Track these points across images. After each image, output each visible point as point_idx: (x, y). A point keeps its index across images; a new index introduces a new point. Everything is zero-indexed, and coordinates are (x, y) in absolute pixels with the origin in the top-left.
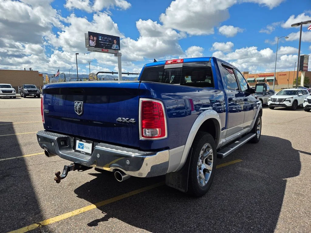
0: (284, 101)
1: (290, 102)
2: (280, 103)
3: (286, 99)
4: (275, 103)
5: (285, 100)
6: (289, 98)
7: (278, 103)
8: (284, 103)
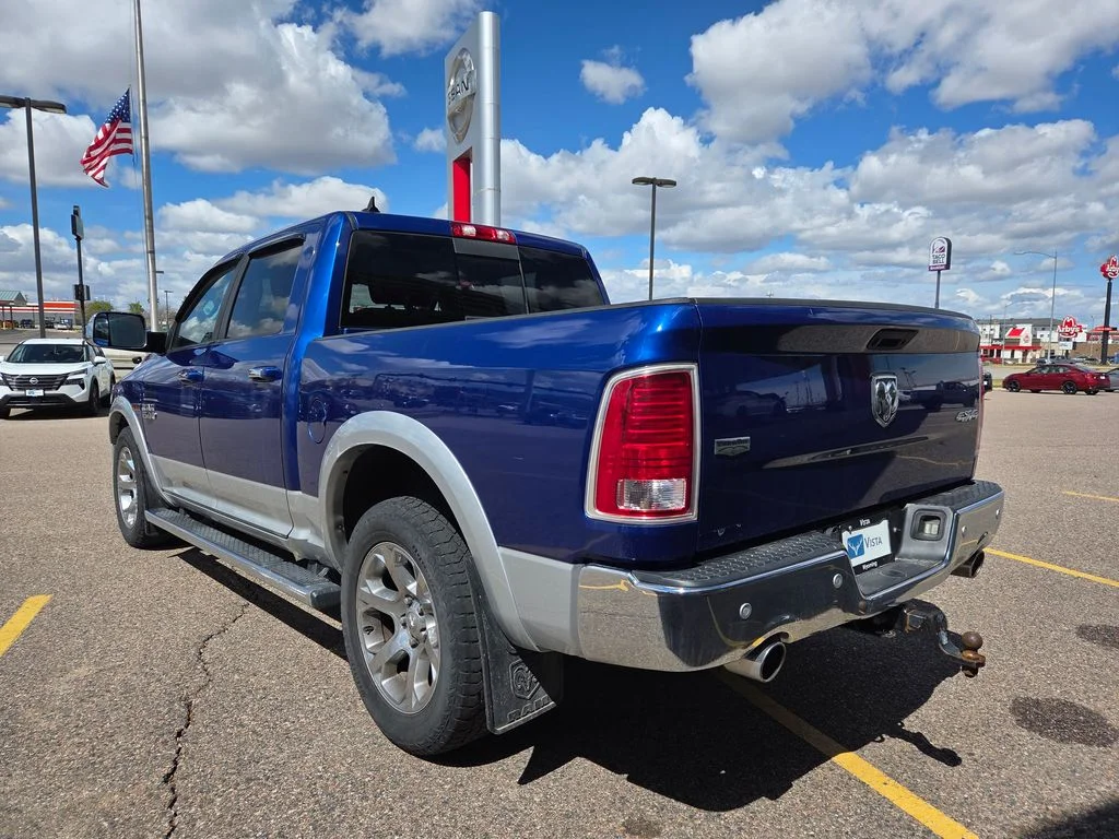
0: (62, 383)
1: (83, 388)
2: (47, 392)
3: (66, 375)
4: (28, 393)
5: (63, 380)
6: (76, 373)
7: (40, 393)
8: (63, 390)
